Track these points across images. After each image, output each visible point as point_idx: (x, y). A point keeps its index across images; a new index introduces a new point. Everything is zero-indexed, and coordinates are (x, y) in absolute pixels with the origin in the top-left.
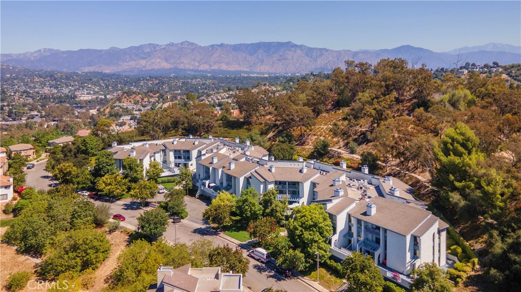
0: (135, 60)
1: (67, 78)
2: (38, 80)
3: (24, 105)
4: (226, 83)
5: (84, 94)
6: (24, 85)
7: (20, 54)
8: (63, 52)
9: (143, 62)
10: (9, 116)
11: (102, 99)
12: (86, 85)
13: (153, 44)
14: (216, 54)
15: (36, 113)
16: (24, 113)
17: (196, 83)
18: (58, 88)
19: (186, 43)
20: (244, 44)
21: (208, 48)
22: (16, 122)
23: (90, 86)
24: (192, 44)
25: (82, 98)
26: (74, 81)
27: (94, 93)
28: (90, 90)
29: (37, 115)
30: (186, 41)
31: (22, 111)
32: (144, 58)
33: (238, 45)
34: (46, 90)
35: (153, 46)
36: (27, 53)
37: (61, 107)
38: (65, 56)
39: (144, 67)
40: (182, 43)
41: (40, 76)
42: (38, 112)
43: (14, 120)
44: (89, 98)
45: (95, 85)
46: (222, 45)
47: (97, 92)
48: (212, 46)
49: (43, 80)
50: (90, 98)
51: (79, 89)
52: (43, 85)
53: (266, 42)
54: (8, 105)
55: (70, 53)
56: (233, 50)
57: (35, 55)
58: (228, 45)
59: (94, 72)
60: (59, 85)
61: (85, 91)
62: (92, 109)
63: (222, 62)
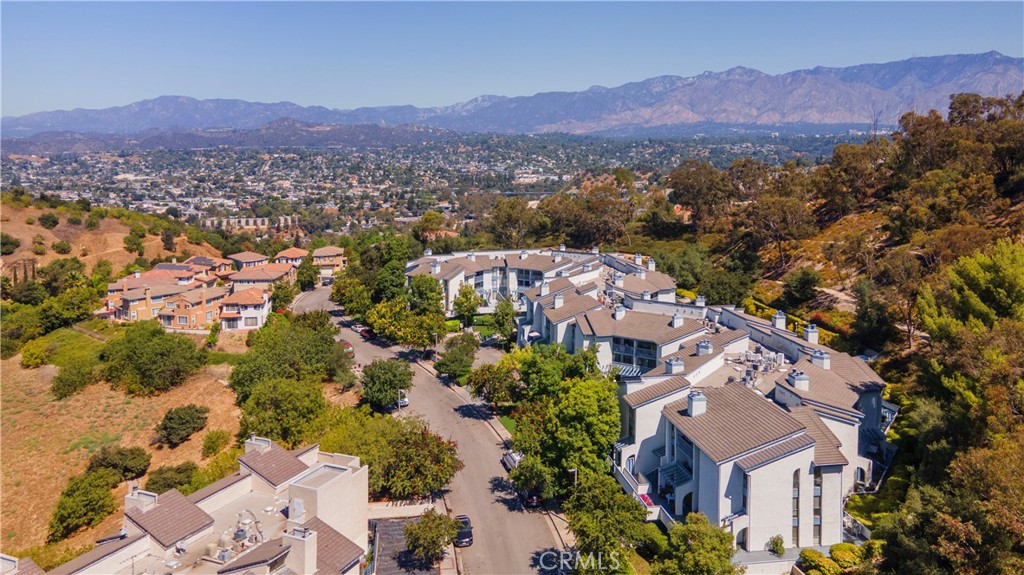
0: (632, 110)
1: (508, 145)
2: (464, 150)
3: (434, 192)
4: (808, 151)
5: (528, 173)
6: (443, 159)
7: (447, 108)
8: (511, 100)
9: (646, 113)
10: (409, 209)
11: (553, 183)
12: (534, 156)
13: (671, 77)
14: (800, 91)
15: (446, 204)
16: (430, 204)
17: (739, 152)
18: (490, 161)
19: (739, 71)
20: (870, 66)
21: (784, 77)
22: (416, 218)
23: (540, 159)
24: (752, 71)
25: (522, 180)
26: (517, 150)
27: (544, 172)
28: (539, 166)
29: (447, 208)
30: (739, 67)
31: (427, 201)
32: (651, 105)
33: (854, 67)
34: (472, 167)
35: (670, 81)
36: (457, 104)
37: (486, 195)
38: (512, 106)
39: (647, 122)
40: (730, 72)
41: (467, 143)
42: (450, 203)
43: (415, 215)
44: (532, 179)
45: (549, 157)
46: (817, 71)
47: (551, 169)
48: (795, 74)
49: (470, 148)
50: (535, 180)
51: (521, 165)
52: (470, 157)
53: (929, 56)
54: (412, 192)
55: (521, 101)
56: (843, 79)
57: (468, 107)
58: (830, 70)
59: (555, 134)
60: (493, 157)
61: (532, 168)
62: (534, 200)
63: (811, 107)
